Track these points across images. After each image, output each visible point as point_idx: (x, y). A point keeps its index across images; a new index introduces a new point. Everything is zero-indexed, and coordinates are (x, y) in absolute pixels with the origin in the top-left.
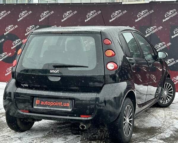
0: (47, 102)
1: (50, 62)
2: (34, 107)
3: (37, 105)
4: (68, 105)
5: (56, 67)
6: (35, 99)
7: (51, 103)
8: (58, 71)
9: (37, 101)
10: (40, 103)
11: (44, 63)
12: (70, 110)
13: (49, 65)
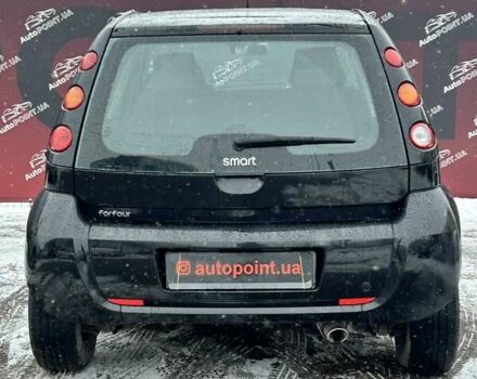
2: (172, 286)
5: (244, 146)
6: (170, 257)
11: (197, 137)
12: (306, 285)
13: (216, 141)
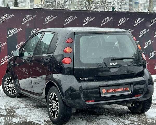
0: (111, 90)
1: (108, 57)
2: (102, 96)
3: (105, 94)
4: (128, 89)
6: (101, 88)
7: (115, 89)
8: (117, 63)
9: (103, 90)
10: (106, 91)
12: (130, 93)
